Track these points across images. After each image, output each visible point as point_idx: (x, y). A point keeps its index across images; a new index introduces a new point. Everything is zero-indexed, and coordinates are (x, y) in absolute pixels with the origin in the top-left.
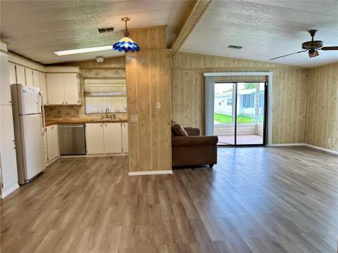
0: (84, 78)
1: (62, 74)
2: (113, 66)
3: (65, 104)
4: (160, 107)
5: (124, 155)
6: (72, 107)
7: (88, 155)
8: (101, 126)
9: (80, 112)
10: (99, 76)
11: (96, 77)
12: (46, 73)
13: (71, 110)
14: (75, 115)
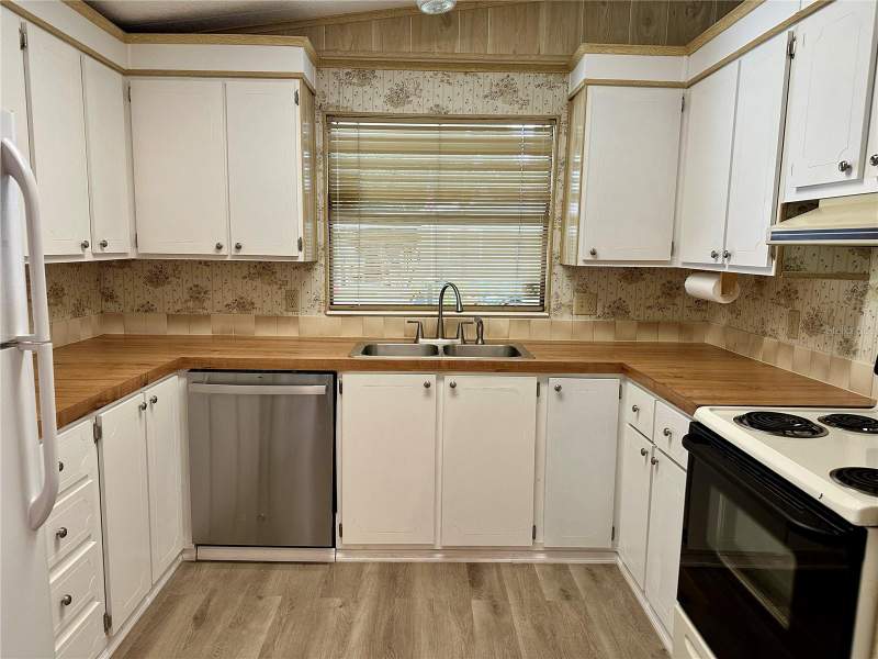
0: (331, 117)
1: (218, 82)
2: (491, 49)
3: (228, 253)
5: (541, 558)
6: (264, 269)
7: (348, 550)
8: (428, 394)
9: (304, 299)
10: (408, 110)
11: (393, 110)
12: (126, 73)
13: (258, 282)
14: (279, 311)
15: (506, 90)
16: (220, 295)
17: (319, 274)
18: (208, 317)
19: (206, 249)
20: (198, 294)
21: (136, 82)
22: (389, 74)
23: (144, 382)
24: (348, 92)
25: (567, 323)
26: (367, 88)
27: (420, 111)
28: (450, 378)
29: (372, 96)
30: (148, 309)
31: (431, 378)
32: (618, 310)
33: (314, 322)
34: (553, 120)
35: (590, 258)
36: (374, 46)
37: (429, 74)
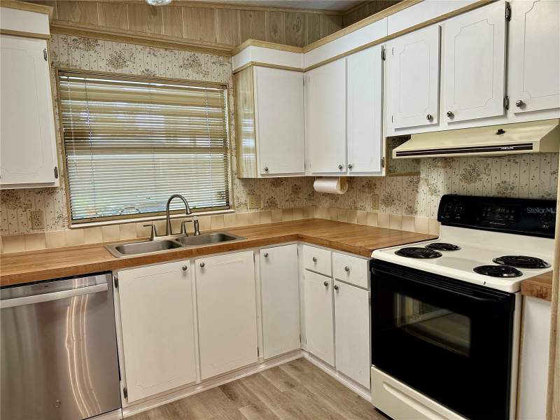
2: (185, 35)
7: (132, 405)
8: (185, 275)
9: (49, 218)
10: (125, 71)
11: (113, 70)
14: (24, 230)
15: (193, 63)
17: (60, 196)
22: (109, 44)
24: (77, 54)
25: (244, 216)
26: (92, 52)
27: (135, 73)
28: (199, 261)
29: (97, 58)
31: (186, 262)
32: (272, 204)
33: (59, 235)
34: (224, 86)
35: (265, 173)
36: (99, 21)
37: (140, 47)
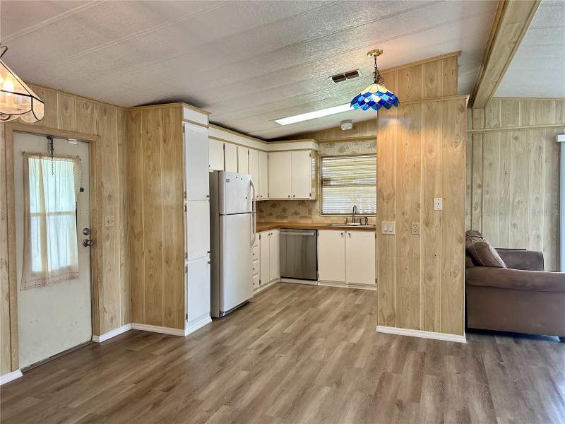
0: (322, 158)
1: (290, 153)
2: (368, 135)
3: (292, 198)
4: (441, 208)
6: (302, 202)
7: (321, 282)
8: (342, 236)
9: (314, 211)
10: (344, 153)
11: (339, 154)
12: (268, 152)
13: (301, 207)
14: (307, 215)
16: (291, 210)
17: (318, 203)
18: (286, 217)
19: (285, 197)
20: (284, 210)
21: (270, 154)
22: (339, 144)
23: (269, 229)
24: (327, 150)
26: (332, 148)
27: (348, 154)
28: (349, 232)
29: (334, 150)
30: (271, 214)
31: (343, 232)
33: (317, 218)
36: (333, 137)
37: (351, 143)
